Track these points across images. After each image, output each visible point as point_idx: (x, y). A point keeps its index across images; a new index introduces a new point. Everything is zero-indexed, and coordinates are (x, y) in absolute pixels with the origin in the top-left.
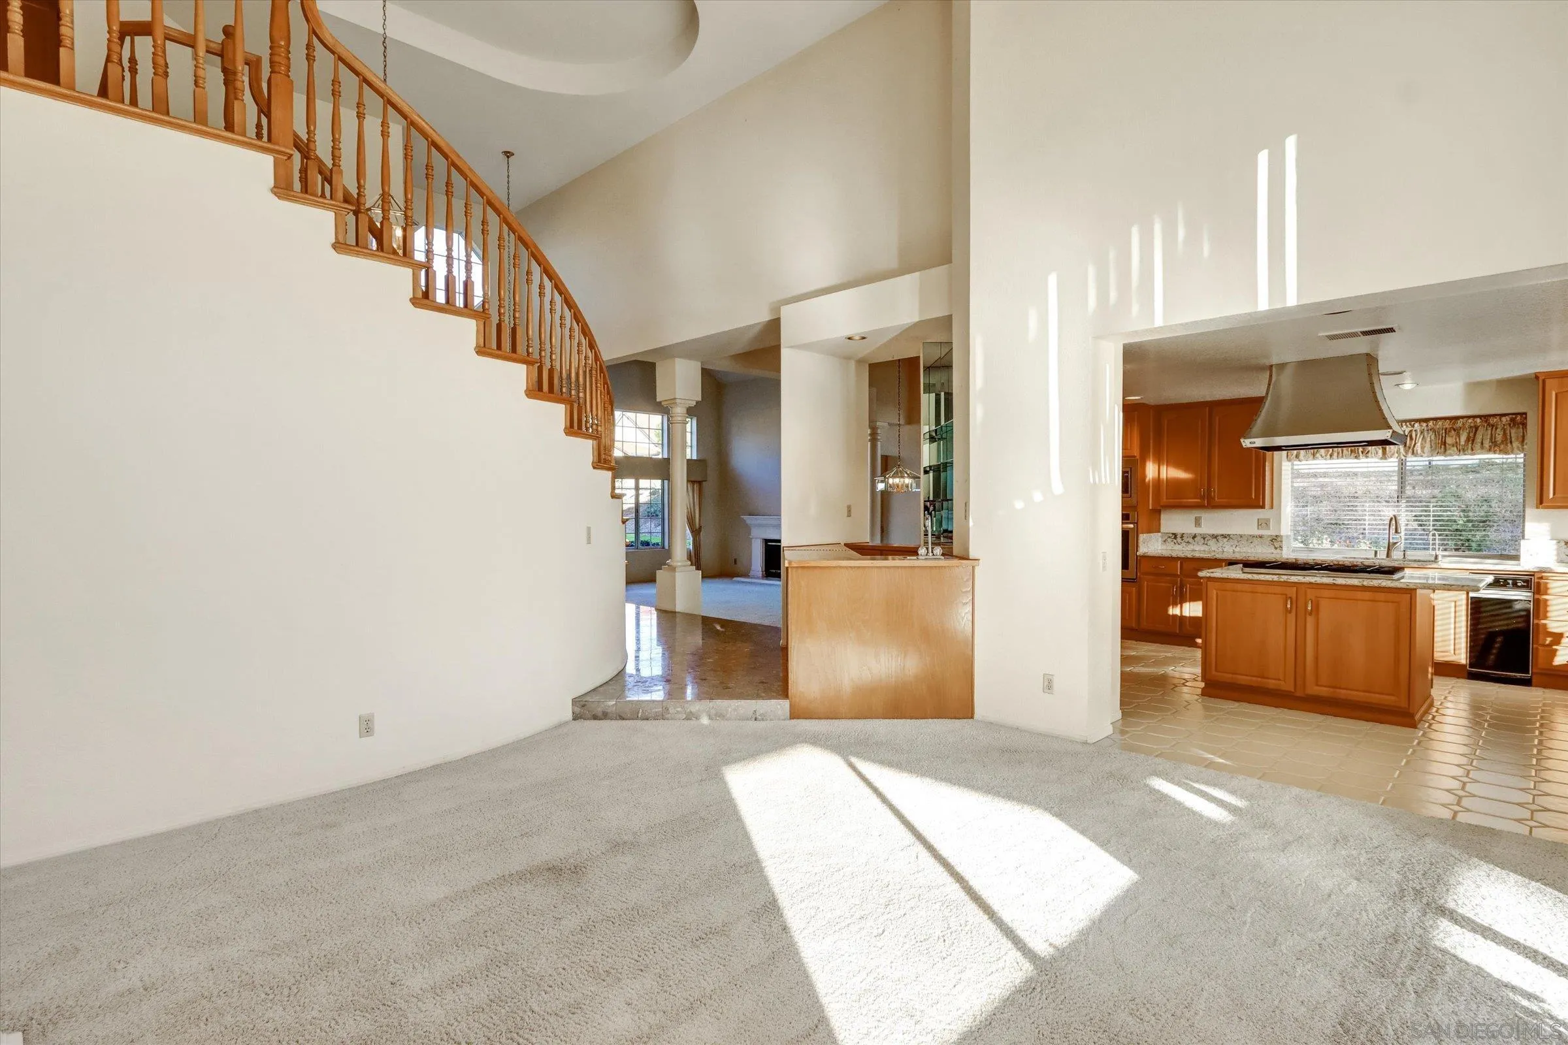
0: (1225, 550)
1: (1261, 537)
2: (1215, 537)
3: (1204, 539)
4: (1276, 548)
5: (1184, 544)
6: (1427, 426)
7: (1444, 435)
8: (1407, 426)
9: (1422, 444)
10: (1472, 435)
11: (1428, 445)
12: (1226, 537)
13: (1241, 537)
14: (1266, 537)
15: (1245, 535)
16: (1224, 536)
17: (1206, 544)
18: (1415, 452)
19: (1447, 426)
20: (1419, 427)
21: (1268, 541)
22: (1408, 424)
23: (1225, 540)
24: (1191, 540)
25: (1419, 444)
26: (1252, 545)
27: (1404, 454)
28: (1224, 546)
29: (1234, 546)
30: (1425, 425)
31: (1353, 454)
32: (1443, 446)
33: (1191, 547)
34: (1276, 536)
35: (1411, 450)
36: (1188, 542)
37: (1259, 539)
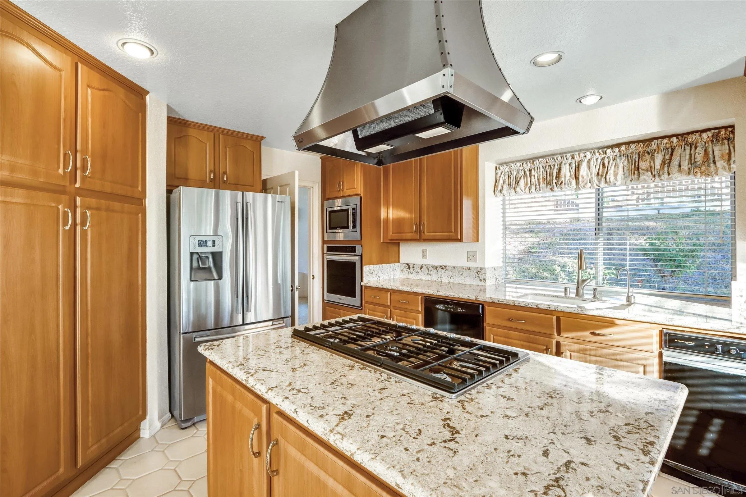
0: (443, 281)
1: (469, 269)
2: (435, 268)
3: (428, 269)
4: (481, 281)
5: (414, 274)
6: (619, 151)
7: (637, 160)
8: (600, 154)
9: (614, 171)
10: (667, 157)
11: (620, 172)
12: (443, 269)
13: (454, 268)
14: (472, 269)
15: (457, 267)
16: (443, 267)
17: (430, 275)
18: (608, 180)
19: (641, 150)
20: (612, 154)
21: (473, 273)
22: (600, 151)
23: (443, 271)
24: (419, 270)
25: (611, 172)
26: (462, 277)
27: (598, 183)
28: (442, 276)
29: (449, 277)
30: (617, 150)
31: (549, 186)
32: (636, 172)
33: (419, 277)
34: (481, 269)
35: (603, 179)
36: (417, 272)
37: (468, 271)
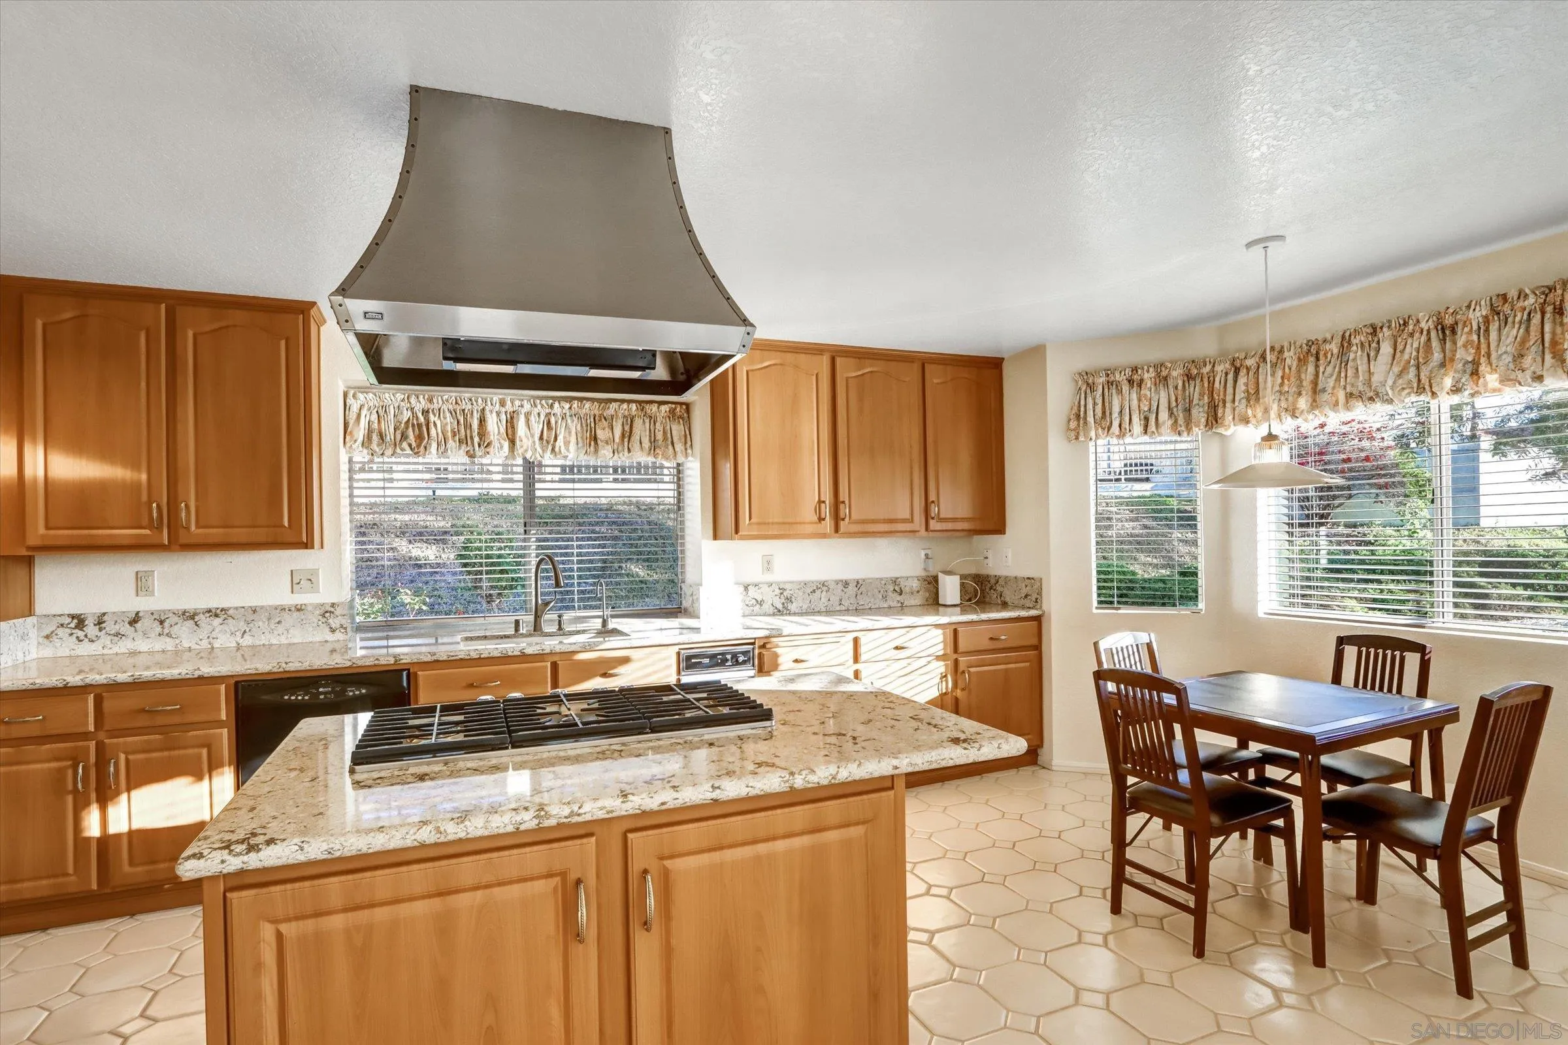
0: (216, 645)
1: (298, 610)
2: (190, 616)
3: (162, 622)
4: (333, 631)
5: (105, 640)
6: (570, 408)
7: (593, 425)
8: (542, 406)
9: (564, 437)
10: (627, 428)
11: (573, 439)
12: (217, 616)
13: (254, 611)
14: (310, 608)
15: (262, 607)
16: (213, 613)
17: (169, 635)
18: (557, 449)
19: (597, 412)
20: (560, 410)
21: (315, 618)
22: (543, 402)
23: (217, 621)
24: (126, 629)
25: (560, 438)
26: (280, 629)
27: (541, 452)
28: (214, 634)
29: (239, 634)
30: (567, 406)
31: (464, 446)
32: (593, 443)
33: (124, 646)
34: (333, 605)
35: (550, 448)
36: (117, 634)
37: (296, 614)
